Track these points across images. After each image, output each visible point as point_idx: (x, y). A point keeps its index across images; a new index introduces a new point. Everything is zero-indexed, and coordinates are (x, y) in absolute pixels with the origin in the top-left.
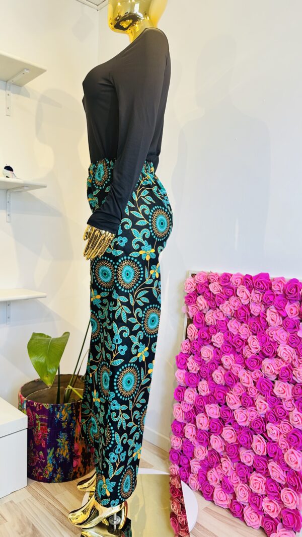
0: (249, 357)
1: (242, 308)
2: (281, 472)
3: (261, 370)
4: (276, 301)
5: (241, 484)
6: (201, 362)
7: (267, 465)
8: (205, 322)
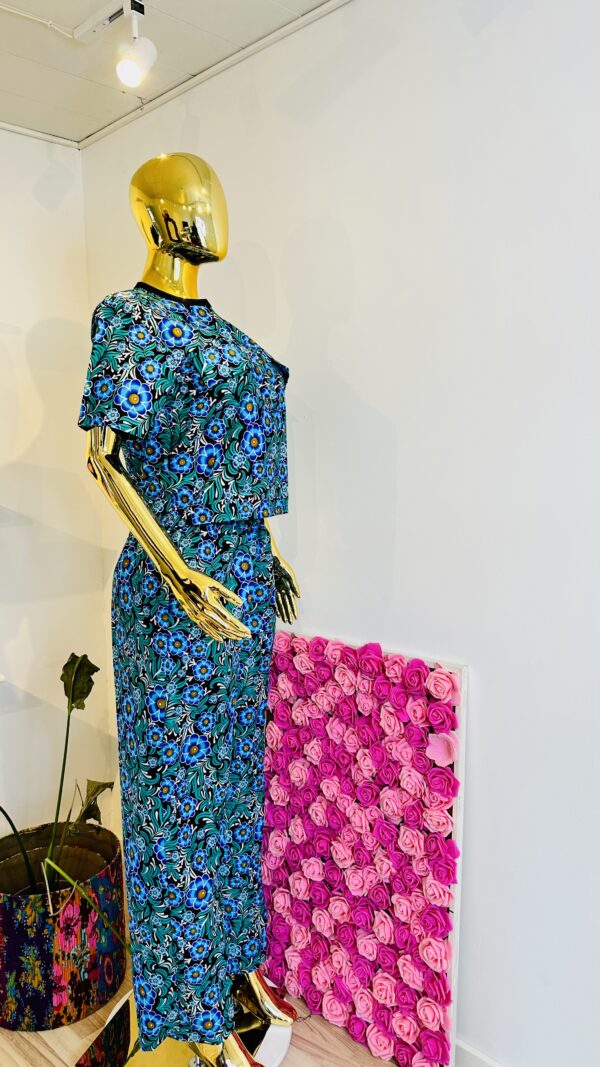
0: (360, 784)
1: (345, 701)
2: (417, 972)
3: (379, 806)
4: (393, 696)
5: (361, 990)
6: (292, 789)
7: (396, 961)
8: (293, 721)
